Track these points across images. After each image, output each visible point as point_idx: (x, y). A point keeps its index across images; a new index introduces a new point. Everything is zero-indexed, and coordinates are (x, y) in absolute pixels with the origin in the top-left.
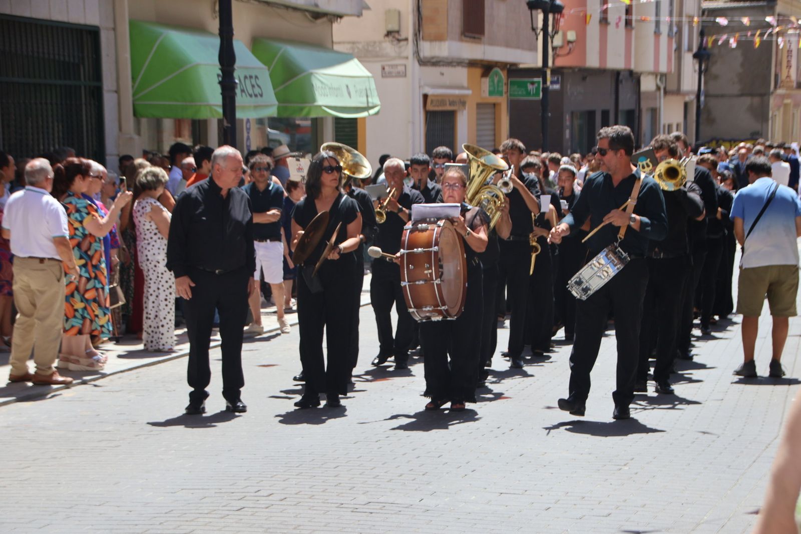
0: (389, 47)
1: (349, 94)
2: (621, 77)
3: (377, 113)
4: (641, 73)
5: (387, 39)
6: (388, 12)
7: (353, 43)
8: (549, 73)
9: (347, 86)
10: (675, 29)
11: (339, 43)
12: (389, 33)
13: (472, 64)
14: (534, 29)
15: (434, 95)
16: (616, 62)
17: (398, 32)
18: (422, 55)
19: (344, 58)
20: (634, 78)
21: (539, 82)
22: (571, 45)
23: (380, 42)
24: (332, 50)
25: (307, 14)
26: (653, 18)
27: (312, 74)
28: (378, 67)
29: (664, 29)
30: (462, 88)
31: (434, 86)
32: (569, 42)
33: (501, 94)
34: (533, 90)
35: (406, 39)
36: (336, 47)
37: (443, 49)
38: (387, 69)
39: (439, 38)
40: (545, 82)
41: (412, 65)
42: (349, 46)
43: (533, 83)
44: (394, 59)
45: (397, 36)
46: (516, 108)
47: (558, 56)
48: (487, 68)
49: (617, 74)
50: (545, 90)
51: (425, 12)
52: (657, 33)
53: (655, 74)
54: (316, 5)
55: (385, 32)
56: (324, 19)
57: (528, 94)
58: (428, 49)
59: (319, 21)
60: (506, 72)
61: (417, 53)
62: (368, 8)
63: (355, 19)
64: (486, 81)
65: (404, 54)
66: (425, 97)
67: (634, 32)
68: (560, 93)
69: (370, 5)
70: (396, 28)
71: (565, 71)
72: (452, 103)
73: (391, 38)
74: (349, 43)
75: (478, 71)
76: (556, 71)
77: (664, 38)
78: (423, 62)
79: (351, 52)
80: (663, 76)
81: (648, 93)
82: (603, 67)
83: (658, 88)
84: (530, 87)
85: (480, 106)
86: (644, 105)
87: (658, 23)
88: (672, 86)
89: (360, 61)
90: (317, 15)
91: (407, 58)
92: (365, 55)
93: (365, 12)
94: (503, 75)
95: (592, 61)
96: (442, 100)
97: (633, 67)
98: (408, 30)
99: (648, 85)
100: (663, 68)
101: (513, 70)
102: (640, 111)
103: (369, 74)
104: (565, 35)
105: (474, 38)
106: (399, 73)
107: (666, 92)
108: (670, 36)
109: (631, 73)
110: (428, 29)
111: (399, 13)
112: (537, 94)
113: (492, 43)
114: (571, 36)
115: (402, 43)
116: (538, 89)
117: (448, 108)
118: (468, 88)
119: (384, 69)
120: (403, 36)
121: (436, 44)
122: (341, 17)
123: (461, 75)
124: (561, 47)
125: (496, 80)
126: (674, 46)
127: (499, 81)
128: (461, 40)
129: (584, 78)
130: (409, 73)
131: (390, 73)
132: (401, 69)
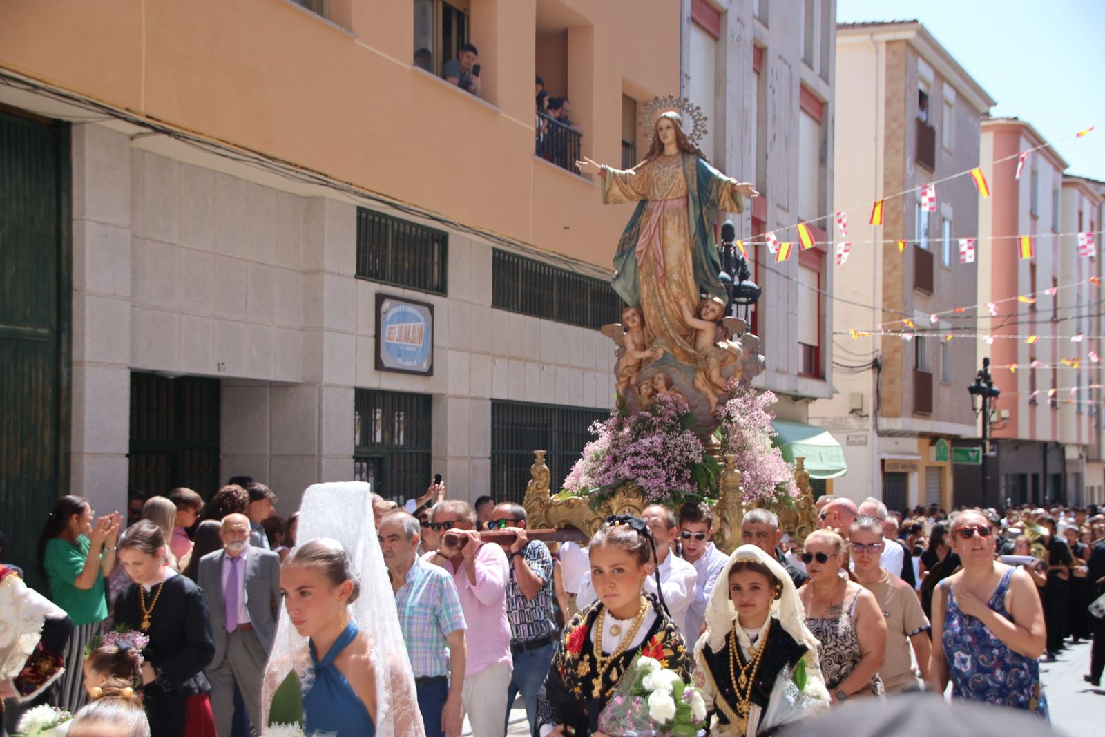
0: (853, 422)
1: (821, 459)
2: (1048, 448)
3: (844, 475)
4: (1066, 445)
5: (851, 415)
6: (852, 395)
7: (824, 418)
8: (987, 444)
9: (820, 454)
10: (1094, 410)
11: (812, 418)
12: (853, 411)
13: (922, 435)
14: (974, 409)
15: (890, 460)
16: (1044, 435)
17: (861, 410)
18: (880, 428)
19: (817, 431)
20: (1060, 448)
21: (978, 451)
22: (1004, 421)
23: (846, 418)
24: (807, 425)
25: (789, 397)
26: (1075, 401)
27: (791, 444)
28: (844, 437)
29: (1085, 410)
30: (913, 454)
31: (890, 453)
32: (1003, 419)
33: (945, 459)
34: (975, 457)
35: (867, 416)
36: (811, 422)
37: (898, 424)
38: (851, 439)
39: (895, 415)
40: (984, 451)
41: (872, 435)
42: (821, 420)
43: (973, 451)
44: (857, 430)
45: (859, 413)
46: (958, 471)
47: (994, 429)
48: (934, 439)
49: (1044, 445)
50: (985, 458)
51: (883, 395)
52: (1079, 413)
53: (1078, 445)
54: (796, 391)
55: (850, 410)
56: (802, 401)
57: (969, 459)
58: (885, 424)
59: (798, 403)
60: (950, 441)
61: (876, 426)
62: (836, 392)
63: (827, 400)
64: (933, 449)
65: (865, 427)
66: (883, 461)
67: (1058, 412)
68: (996, 459)
69: (839, 390)
70: (859, 407)
71: (1000, 441)
72: (903, 467)
73: (854, 415)
74: (820, 418)
75: (926, 441)
76: (994, 441)
77: (1085, 418)
78: (882, 434)
79: (821, 425)
80: (1085, 447)
81: (1073, 462)
82: (1033, 439)
83: (1081, 457)
84: (971, 454)
85: (928, 468)
86: (1070, 470)
87: (1079, 405)
88: (1093, 456)
89: (830, 432)
90: (796, 398)
91: (867, 430)
92: (834, 427)
93: (834, 395)
94: (948, 444)
95: (1024, 434)
96: (896, 463)
97: (1058, 439)
98: (869, 408)
99: (1072, 454)
100: (1085, 441)
101: (956, 440)
102: (1065, 475)
103: (838, 444)
104: (999, 414)
105: (924, 415)
106: (861, 442)
107: (1088, 460)
108: (1090, 415)
109: (1057, 444)
110: (885, 408)
111: (862, 396)
112: (977, 460)
113: (939, 419)
114: (1005, 413)
115: (864, 419)
116: (978, 456)
117: (900, 470)
118: (918, 455)
119: (848, 438)
120: (864, 414)
121: (892, 420)
122: (815, 399)
123: (912, 444)
124: (997, 423)
125: (942, 448)
126: (1094, 423)
127: (944, 449)
128: (913, 417)
129: (1017, 448)
130: (869, 442)
131: (853, 442)
132: (863, 439)
